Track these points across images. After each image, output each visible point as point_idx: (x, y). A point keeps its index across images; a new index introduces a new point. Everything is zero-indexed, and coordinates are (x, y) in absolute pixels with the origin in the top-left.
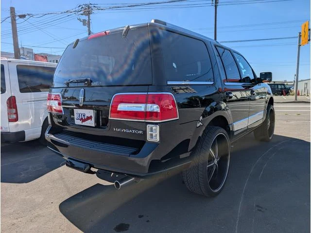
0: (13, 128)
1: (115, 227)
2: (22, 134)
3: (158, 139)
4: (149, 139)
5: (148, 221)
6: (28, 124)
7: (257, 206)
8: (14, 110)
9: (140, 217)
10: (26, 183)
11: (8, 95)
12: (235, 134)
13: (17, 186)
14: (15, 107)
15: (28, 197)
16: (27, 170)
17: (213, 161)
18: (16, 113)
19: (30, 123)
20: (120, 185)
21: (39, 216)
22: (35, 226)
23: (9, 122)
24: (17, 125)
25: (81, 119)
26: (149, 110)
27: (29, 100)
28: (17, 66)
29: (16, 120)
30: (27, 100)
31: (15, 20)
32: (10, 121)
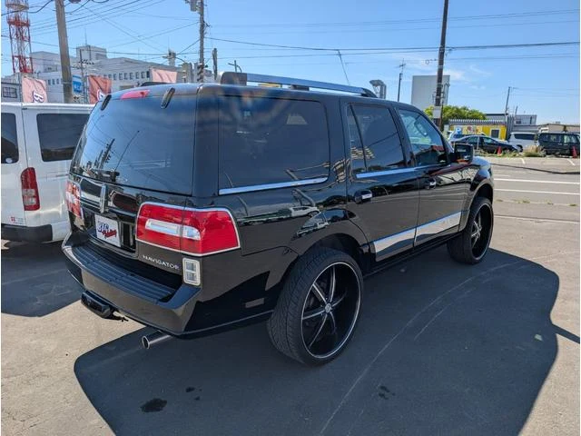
0: (31, 220)
1: (145, 403)
2: (47, 230)
3: (197, 282)
4: (186, 280)
5: (198, 399)
6: (57, 214)
7: (382, 388)
8: (33, 190)
9: (189, 390)
10: (40, 316)
11: (22, 166)
12: (378, 260)
13: (24, 320)
14: (34, 186)
15: (34, 342)
16: (47, 293)
17: (323, 308)
18: (37, 196)
19: (61, 212)
20: (149, 343)
21: (42, 375)
22: (31, 392)
23: (25, 209)
24: (39, 215)
25: (104, 232)
26: (185, 235)
27: (59, 174)
28: (38, 116)
29: (37, 207)
30: (55, 174)
31: (63, 6)
32: (27, 208)
